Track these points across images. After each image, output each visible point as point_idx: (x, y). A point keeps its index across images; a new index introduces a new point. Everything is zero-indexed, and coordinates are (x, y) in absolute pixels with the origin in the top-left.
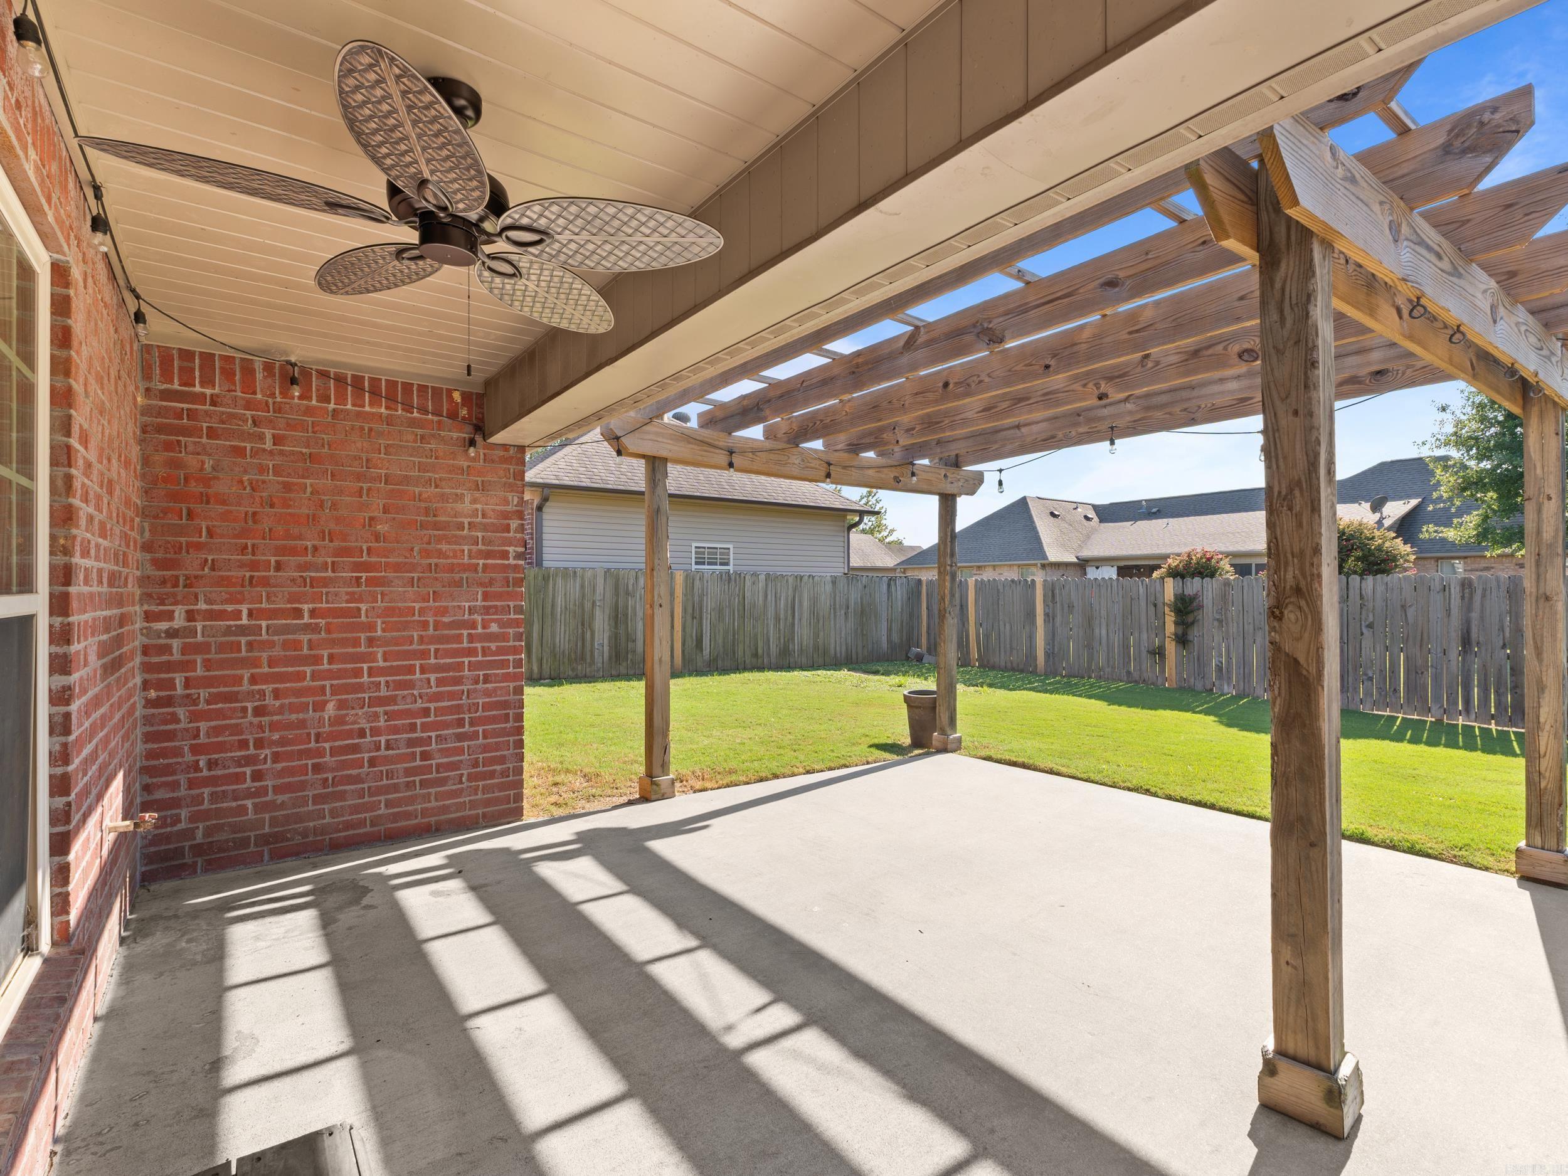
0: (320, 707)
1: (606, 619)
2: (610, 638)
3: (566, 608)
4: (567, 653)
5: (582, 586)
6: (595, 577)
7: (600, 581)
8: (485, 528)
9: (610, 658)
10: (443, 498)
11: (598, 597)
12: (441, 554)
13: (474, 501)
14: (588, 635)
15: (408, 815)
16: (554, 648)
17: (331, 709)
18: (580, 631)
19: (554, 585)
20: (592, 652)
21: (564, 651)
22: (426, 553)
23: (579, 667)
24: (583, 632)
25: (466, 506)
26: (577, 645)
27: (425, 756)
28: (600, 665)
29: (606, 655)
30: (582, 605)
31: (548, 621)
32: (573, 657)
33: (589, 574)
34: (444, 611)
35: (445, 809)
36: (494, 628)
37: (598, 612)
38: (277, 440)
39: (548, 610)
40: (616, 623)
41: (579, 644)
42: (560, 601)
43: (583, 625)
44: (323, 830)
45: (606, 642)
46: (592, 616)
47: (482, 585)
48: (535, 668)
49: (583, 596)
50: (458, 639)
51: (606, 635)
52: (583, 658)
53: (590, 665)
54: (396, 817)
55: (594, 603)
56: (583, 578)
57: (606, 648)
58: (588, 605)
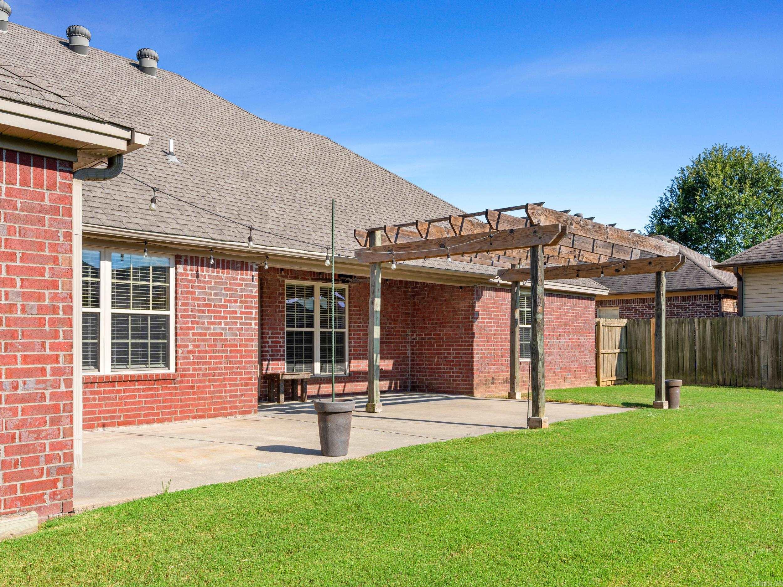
0: (435, 358)
1: (769, 350)
2: (772, 363)
3: (739, 341)
4: (741, 370)
5: (750, 328)
6: (759, 321)
7: (763, 325)
8: (465, 311)
9: (773, 376)
10: (456, 303)
11: (762, 335)
12: (456, 319)
13: (463, 303)
14: (756, 360)
15: (449, 388)
16: (732, 366)
17: (436, 359)
18: (750, 357)
19: (730, 327)
20: (759, 370)
21: (739, 369)
22: (453, 319)
23: (750, 380)
24: (752, 357)
25: (461, 305)
26: (747, 366)
27: (453, 373)
28: (765, 380)
29: (770, 373)
30: (750, 340)
31: (728, 350)
32: (745, 373)
33: (754, 319)
34: (456, 334)
35: (457, 388)
36: (467, 339)
37: (762, 345)
38: (428, 294)
39: (727, 343)
40: (777, 352)
41: (750, 365)
42: (734, 337)
43: (752, 352)
44: (435, 387)
45: (769, 365)
46: (758, 347)
47: (464, 327)
48: (721, 378)
49: (751, 334)
50: (459, 342)
51: (770, 360)
52: (752, 374)
53: (758, 379)
54: (448, 388)
55: (759, 339)
56: (750, 322)
57: (770, 369)
58: (754, 340)
